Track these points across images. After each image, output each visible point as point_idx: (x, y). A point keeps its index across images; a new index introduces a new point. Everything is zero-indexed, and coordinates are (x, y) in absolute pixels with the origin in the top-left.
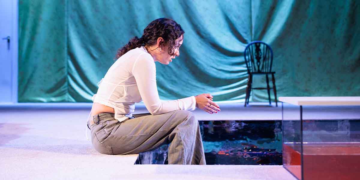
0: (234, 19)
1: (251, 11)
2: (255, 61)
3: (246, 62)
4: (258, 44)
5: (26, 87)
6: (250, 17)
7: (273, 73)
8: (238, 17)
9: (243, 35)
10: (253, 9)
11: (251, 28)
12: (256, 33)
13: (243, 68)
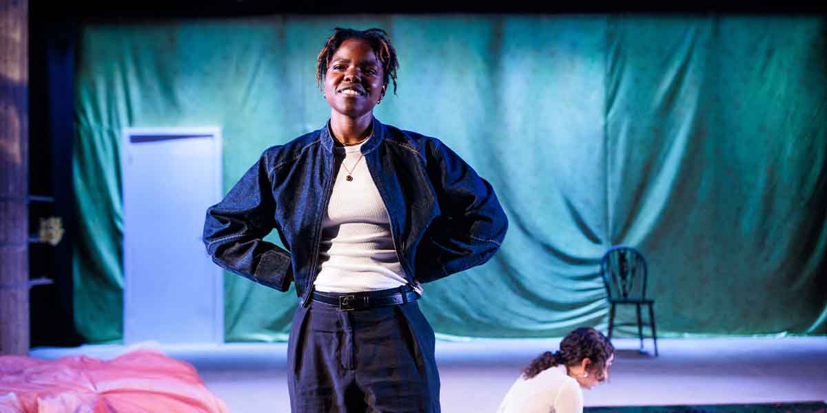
0: (579, 206)
1: (606, 193)
2: (619, 278)
3: (602, 274)
4: (622, 252)
5: (237, 318)
6: (606, 202)
7: (650, 303)
8: (587, 202)
9: (595, 230)
10: (610, 190)
11: (606, 218)
12: (615, 227)
13: (597, 283)
